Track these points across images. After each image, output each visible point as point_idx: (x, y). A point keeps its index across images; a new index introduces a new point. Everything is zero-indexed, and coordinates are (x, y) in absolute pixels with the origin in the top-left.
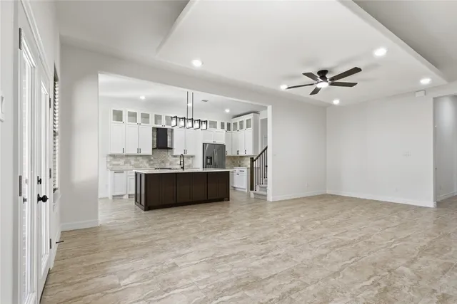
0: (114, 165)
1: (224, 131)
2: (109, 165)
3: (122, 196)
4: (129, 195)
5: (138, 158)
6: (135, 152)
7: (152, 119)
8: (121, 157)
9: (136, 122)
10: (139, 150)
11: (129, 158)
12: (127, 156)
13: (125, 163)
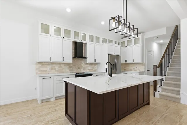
0: (42, 71)
1: (119, 46)
2: (37, 71)
3: (50, 99)
4: (56, 97)
5: (62, 65)
6: (60, 60)
7: (72, 34)
8: (48, 64)
9: (60, 36)
10: (63, 59)
11: (54, 65)
12: (53, 63)
13: (52, 69)
